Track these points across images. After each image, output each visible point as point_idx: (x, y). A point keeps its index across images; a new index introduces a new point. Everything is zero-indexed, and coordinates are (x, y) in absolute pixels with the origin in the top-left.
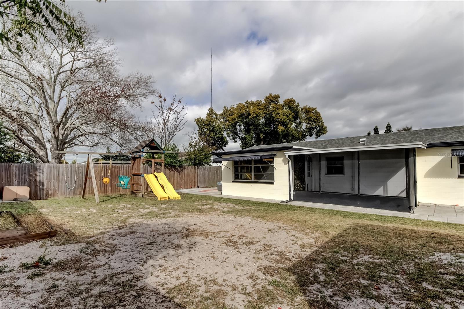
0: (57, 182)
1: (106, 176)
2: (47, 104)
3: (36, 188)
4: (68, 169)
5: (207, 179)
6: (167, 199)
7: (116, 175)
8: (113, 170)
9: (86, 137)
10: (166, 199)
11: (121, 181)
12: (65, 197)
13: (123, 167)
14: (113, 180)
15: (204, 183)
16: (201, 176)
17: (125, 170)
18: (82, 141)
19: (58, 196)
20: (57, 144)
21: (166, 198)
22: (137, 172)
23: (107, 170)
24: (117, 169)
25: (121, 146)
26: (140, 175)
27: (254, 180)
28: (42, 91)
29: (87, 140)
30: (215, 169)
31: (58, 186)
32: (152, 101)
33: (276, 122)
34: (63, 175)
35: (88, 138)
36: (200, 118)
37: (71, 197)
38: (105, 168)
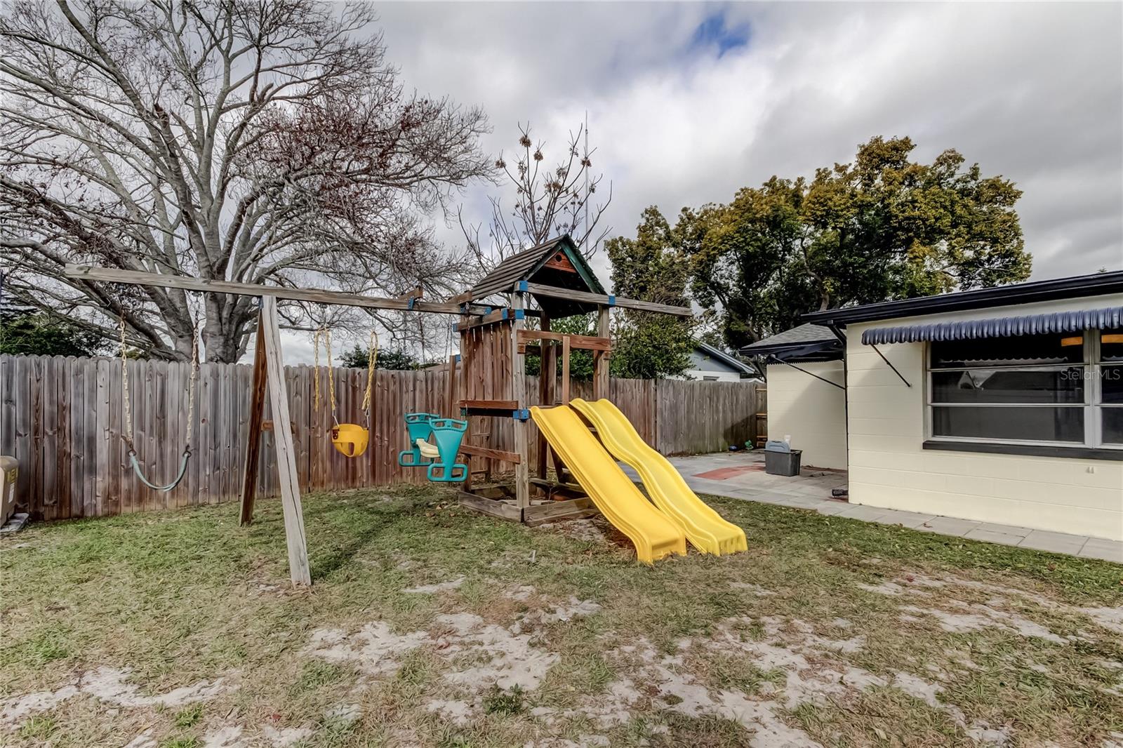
0: (155, 441)
1: (353, 418)
2: (185, 196)
3: (59, 466)
4: (201, 383)
5: (684, 424)
6: (682, 551)
7: (389, 410)
8: (378, 390)
9: (303, 307)
10: (674, 549)
11: (420, 442)
12: (191, 500)
13: (415, 380)
14: (378, 428)
15: (675, 438)
16: (666, 414)
17: (421, 391)
18: (293, 320)
19: (159, 500)
20: (220, 319)
21: (674, 542)
22: (489, 398)
23: (354, 389)
24: (392, 388)
25: (391, 331)
26: (508, 413)
27: (1105, 440)
28: (168, 153)
29: (306, 315)
30: (707, 392)
31: (162, 455)
32: (498, 159)
33: (899, 233)
34: (181, 407)
35: (308, 308)
36: (621, 238)
37: (214, 501)
38: (346, 382)
